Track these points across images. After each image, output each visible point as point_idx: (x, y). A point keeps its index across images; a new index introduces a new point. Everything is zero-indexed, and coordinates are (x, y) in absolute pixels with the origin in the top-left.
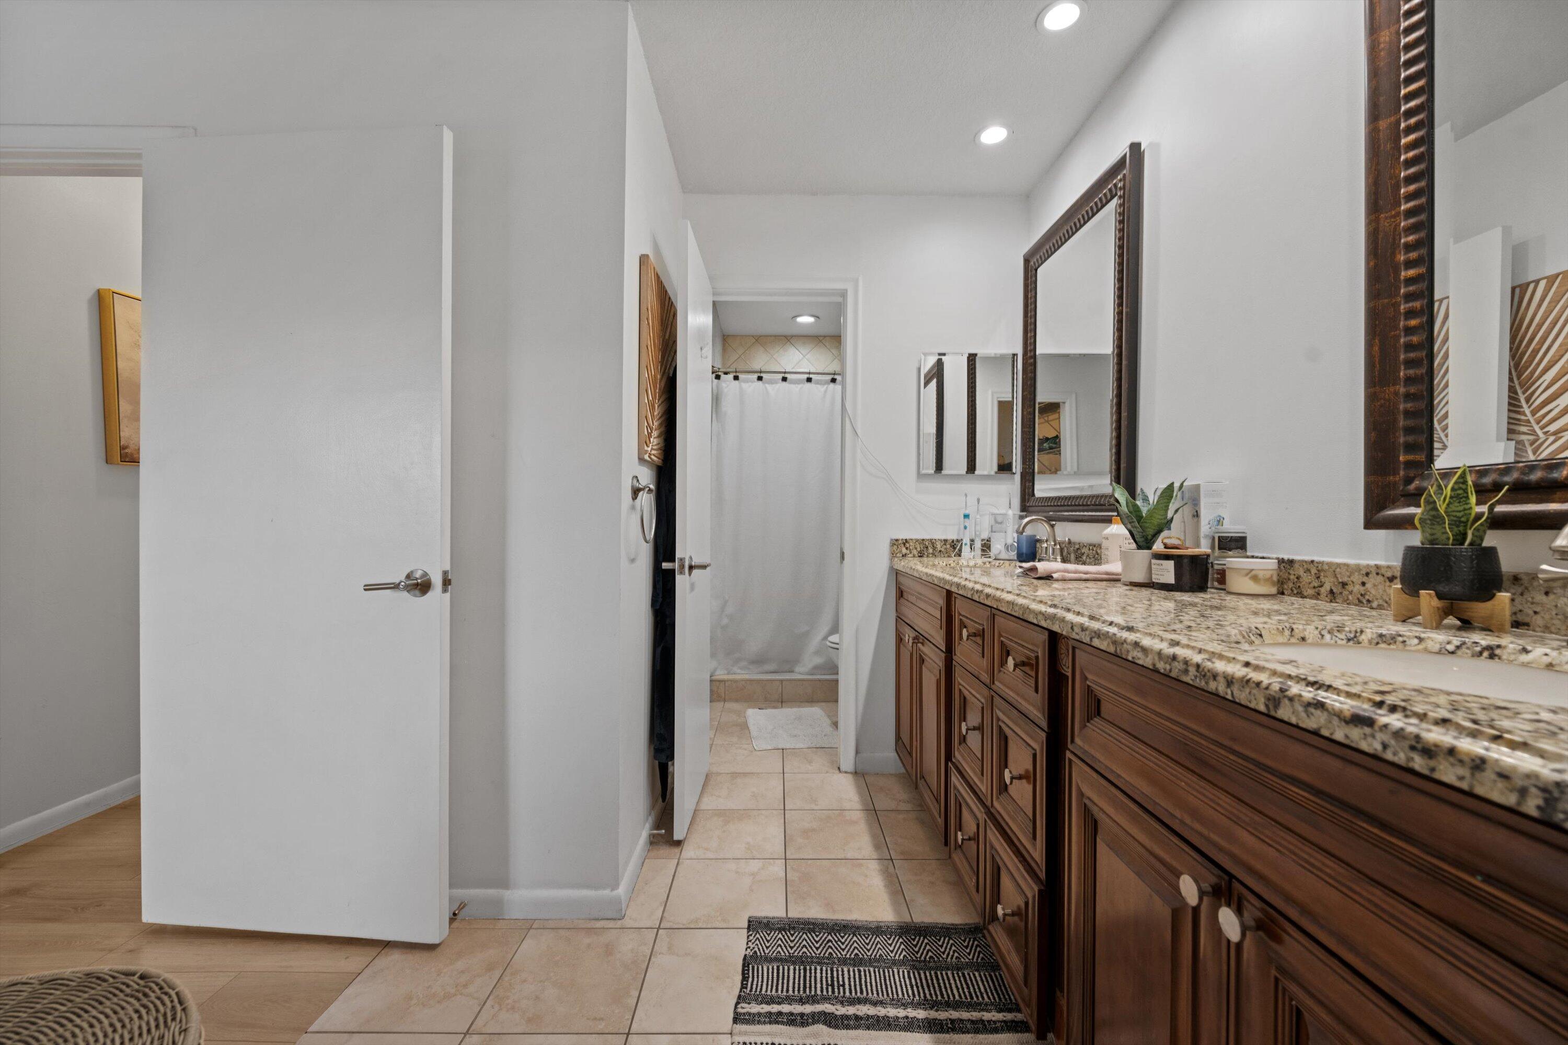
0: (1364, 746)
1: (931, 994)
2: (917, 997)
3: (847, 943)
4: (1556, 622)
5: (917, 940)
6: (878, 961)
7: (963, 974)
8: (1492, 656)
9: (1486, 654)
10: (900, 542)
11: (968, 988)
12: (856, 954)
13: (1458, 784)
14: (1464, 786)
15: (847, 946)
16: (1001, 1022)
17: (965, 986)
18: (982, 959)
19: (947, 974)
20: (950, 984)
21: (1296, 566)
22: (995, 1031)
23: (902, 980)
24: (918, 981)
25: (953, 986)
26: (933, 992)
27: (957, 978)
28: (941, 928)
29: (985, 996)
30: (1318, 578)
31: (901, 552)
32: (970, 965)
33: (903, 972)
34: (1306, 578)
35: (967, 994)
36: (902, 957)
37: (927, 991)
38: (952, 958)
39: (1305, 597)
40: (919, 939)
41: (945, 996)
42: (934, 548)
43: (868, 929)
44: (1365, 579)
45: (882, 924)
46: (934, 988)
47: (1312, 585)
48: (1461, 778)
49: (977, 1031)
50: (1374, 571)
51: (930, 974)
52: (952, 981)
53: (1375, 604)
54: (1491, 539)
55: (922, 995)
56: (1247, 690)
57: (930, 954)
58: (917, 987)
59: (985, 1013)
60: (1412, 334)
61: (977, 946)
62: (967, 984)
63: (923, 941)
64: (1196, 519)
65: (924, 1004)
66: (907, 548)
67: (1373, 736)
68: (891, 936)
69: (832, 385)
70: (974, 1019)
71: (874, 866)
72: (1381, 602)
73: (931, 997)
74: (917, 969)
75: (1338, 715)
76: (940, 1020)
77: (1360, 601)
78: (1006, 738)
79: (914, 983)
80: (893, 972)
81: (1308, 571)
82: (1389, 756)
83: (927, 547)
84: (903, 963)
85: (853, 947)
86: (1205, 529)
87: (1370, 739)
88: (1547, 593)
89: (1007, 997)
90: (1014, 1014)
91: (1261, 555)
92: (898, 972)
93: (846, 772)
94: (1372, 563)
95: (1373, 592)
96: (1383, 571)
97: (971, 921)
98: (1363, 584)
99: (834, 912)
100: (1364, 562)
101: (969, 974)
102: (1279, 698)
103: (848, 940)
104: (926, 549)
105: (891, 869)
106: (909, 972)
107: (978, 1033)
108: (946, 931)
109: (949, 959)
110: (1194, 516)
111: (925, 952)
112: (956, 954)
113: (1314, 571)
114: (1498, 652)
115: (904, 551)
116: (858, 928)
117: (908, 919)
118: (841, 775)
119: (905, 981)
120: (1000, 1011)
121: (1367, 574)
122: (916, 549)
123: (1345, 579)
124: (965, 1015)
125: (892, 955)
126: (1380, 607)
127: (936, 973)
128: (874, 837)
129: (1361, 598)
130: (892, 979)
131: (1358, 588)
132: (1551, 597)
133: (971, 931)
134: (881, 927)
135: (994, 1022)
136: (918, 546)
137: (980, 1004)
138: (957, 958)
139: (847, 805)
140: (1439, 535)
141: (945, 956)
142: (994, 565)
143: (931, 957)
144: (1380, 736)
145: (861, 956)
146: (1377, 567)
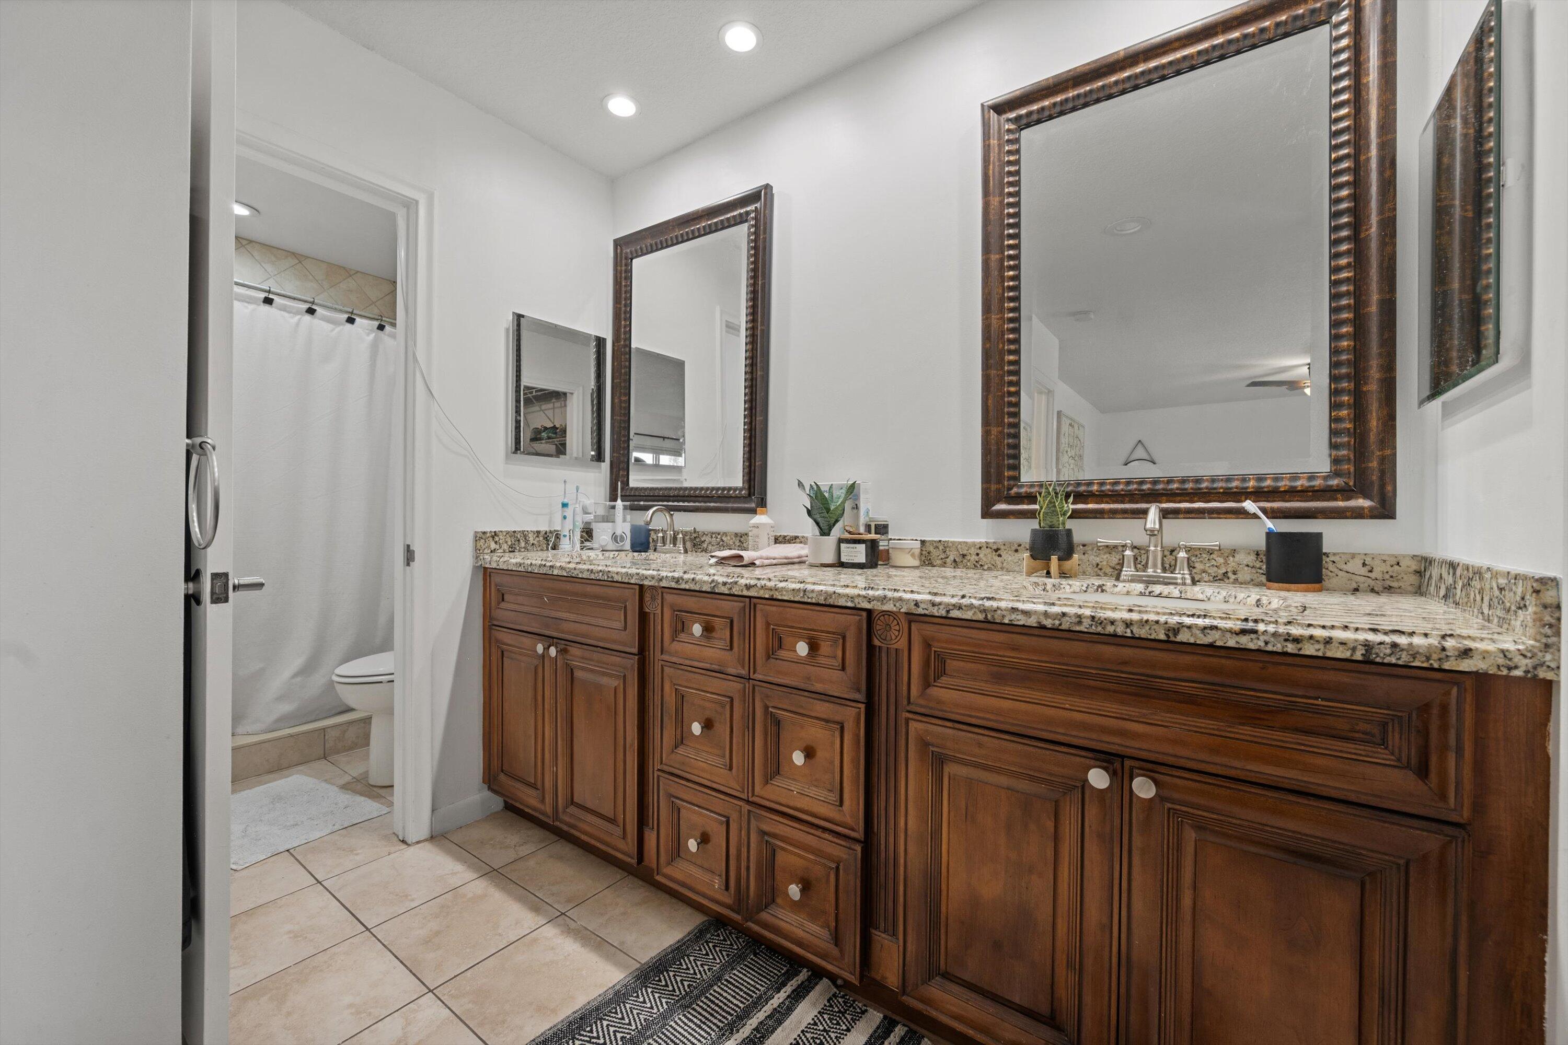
0: (1252, 646)
1: (720, 1021)
2: (713, 1034)
3: (601, 1034)
4: (1089, 569)
5: (662, 978)
6: (647, 1028)
7: (726, 980)
8: (1103, 591)
9: (1100, 590)
10: (488, 535)
11: (741, 990)
12: (622, 1038)
13: (1315, 653)
14: (1320, 654)
15: (604, 1037)
16: (786, 999)
17: (737, 990)
18: (728, 955)
19: (715, 991)
20: (725, 998)
21: (927, 544)
22: (790, 1010)
23: (686, 1028)
24: (700, 1017)
25: (729, 997)
26: (719, 1017)
27: (725, 988)
28: (672, 951)
29: (758, 986)
30: (945, 552)
31: (489, 547)
32: (724, 968)
33: (680, 1019)
34: (935, 553)
35: (745, 996)
36: (665, 1007)
37: (715, 1021)
38: (706, 974)
39: (935, 566)
40: (664, 976)
41: (732, 1012)
42: (527, 542)
43: (610, 1002)
44: (978, 551)
45: (617, 988)
46: (717, 1012)
47: (940, 557)
48: (1318, 650)
49: (780, 1023)
50: (985, 546)
51: (702, 1001)
52: (725, 994)
53: (986, 567)
54: (1071, 524)
55: (714, 1027)
56: (1148, 628)
57: (686, 983)
58: (704, 1023)
59: (771, 1002)
60: (1012, 396)
61: (714, 947)
62: (737, 987)
63: (669, 975)
64: (855, 511)
65: (723, 1035)
66: (496, 543)
67: (1258, 639)
68: (637, 992)
69: (308, 317)
70: (769, 1013)
71: (550, 932)
72: (990, 565)
73: (723, 1022)
74: (688, 1007)
75: (1231, 631)
76: (748, 1037)
77: (975, 566)
78: (778, 723)
79: (698, 1022)
80: (671, 1026)
81: (937, 547)
82: (1270, 648)
83: (519, 541)
84: (671, 1011)
85: (612, 1034)
86: (863, 520)
87: (1255, 641)
88: (1084, 554)
89: (772, 974)
90: (789, 985)
91: (897, 538)
92: (677, 1023)
93: (418, 842)
94: (983, 540)
95: (984, 559)
96: (991, 545)
97: (689, 928)
98: (978, 554)
99: (554, 1011)
100: (978, 540)
101: (731, 977)
102: (1178, 628)
103: (600, 1030)
104: (517, 541)
105: (573, 925)
106: (684, 1015)
107: (781, 1024)
108: (677, 953)
109: (704, 976)
110: (853, 508)
111: (680, 985)
112: (706, 967)
113: (941, 548)
114: (1104, 588)
115: (493, 546)
116: (597, 1009)
117: (638, 965)
118: (412, 849)
119: (690, 1027)
120: (778, 990)
121: (980, 548)
122: (506, 542)
123: (965, 552)
124: (761, 1016)
125: (655, 1011)
126: (989, 569)
127: (707, 998)
128: (520, 899)
129: (976, 564)
130: (677, 1034)
131: (974, 558)
132: (1086, 555)
133: (697, 937)
134: (619, 991)
135: (782, 1003)
136: (509, 540)
137: (760, 997)
138: (709, 969)
139: (455, 881)
140: (1055, 522)
141: (699, 976)
142: (609, 557)
143: (689, 986)
144: (1262, 638)
145: (628, 1036)
146: (987, 543)
